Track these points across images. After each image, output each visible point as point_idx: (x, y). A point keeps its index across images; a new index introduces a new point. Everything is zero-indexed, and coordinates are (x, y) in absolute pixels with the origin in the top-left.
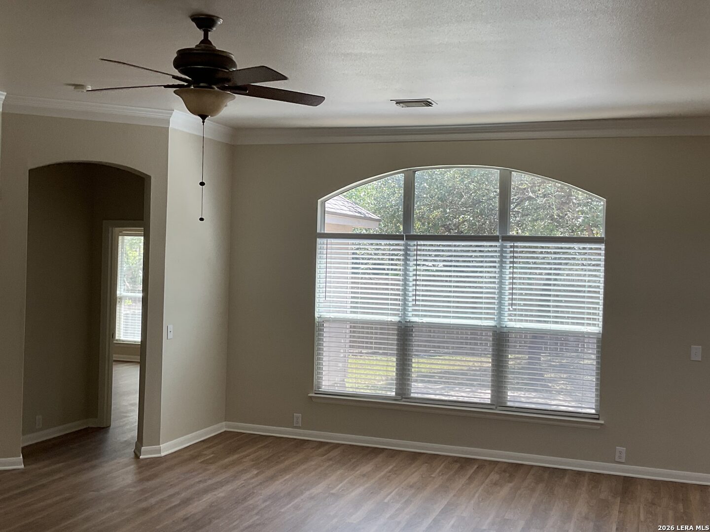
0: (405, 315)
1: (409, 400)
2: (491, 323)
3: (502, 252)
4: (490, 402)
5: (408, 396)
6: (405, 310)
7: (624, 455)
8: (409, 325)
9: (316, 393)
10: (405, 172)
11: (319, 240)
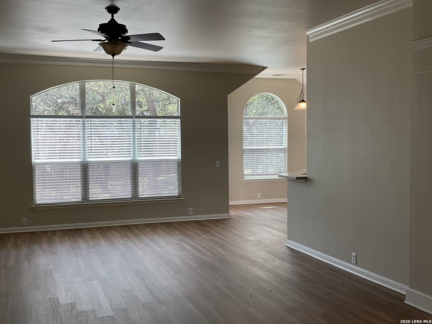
0: (84, 158)
1: (90, 202)
2: (130, 159)
3: (134, 123)
4: (131, 197)
5: (88, 200)
6: (84, 155)
7: (192, 211)
8: (87, 163)
9: (35, 205)
10: (80, 82)
11: (32, 119)
